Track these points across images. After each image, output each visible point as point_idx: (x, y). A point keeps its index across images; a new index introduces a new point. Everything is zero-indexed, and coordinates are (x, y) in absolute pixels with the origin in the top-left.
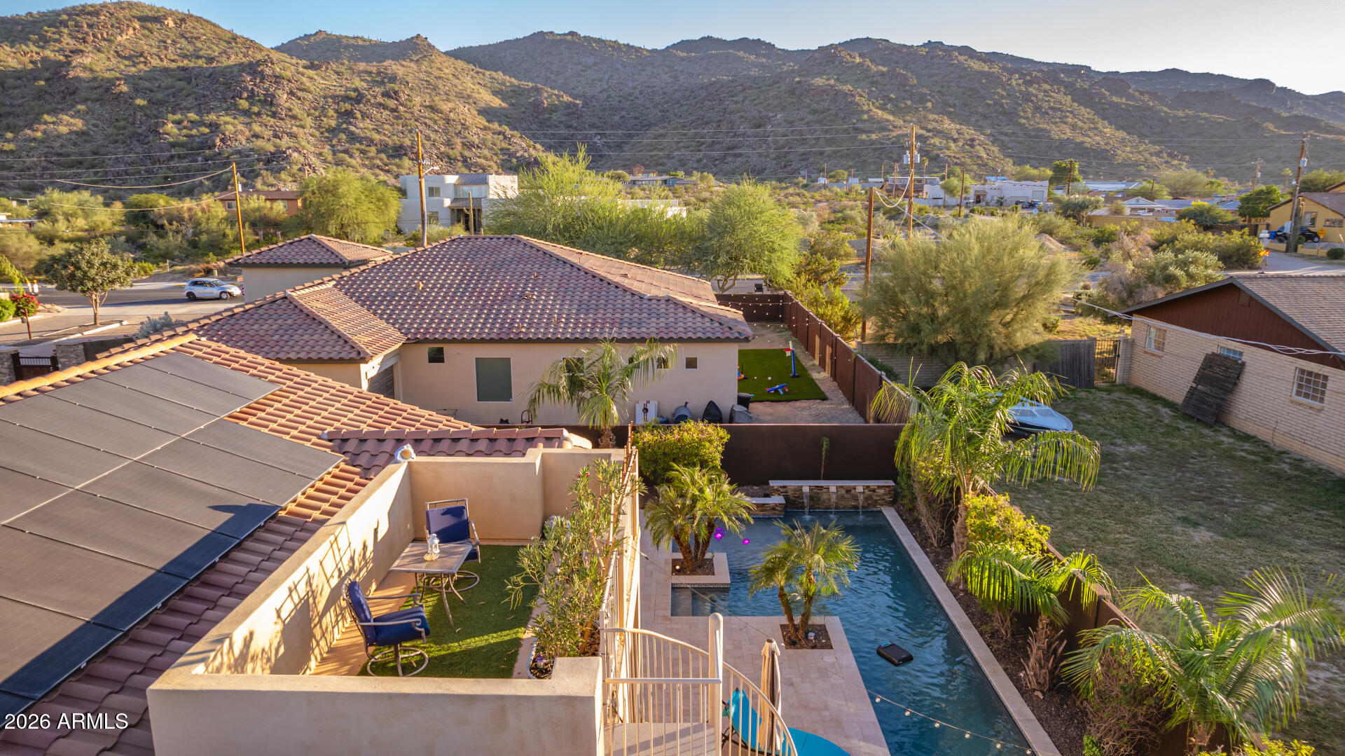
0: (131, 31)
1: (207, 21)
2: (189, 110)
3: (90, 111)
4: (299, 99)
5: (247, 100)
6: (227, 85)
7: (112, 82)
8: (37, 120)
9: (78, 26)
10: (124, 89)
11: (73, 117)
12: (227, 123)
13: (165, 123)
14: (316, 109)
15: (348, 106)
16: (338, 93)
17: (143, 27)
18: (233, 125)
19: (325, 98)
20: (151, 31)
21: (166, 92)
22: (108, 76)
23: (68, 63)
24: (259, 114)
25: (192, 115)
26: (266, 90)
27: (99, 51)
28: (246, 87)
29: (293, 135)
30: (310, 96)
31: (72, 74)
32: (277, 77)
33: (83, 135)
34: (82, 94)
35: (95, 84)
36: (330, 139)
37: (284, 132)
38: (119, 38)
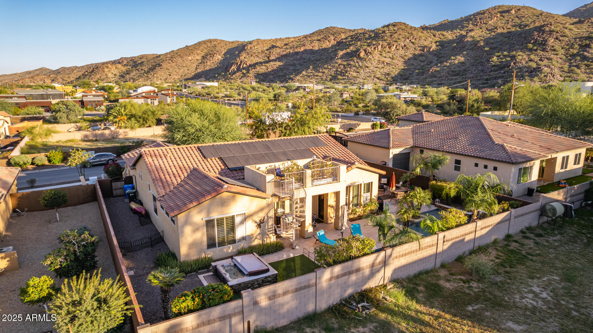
0: (496, 18)
4: (560, 41)
5: (532, 44)
6: (525, 38)
7: (478, 42)
8: (450, 59)
9: (476, 20)
10: (482, 44)
11: (461, 57)
12: (519, 55)
13: (493, 57)
14: (567, 45)
15: (588, 42)
16: (584, 35)
17: (501, 16)
18: (522, 56)
19: (575, 39)
20: (504, 17)
21: (499, 44)
22: (478, 39)
23: (466, 36)
24: (536, 50)
25: (505, 53)
26: (544, 38)
27: (481, 28)
28: (534, 38)
29: (550, 59)
30: (567, 39)
31: (466, 40)
32: (552, 31)
33: (462, 63)
34: (467, 47)
35: (472, 43)
36: (570, 60)
37: (546, 58)
38: (490, 22)
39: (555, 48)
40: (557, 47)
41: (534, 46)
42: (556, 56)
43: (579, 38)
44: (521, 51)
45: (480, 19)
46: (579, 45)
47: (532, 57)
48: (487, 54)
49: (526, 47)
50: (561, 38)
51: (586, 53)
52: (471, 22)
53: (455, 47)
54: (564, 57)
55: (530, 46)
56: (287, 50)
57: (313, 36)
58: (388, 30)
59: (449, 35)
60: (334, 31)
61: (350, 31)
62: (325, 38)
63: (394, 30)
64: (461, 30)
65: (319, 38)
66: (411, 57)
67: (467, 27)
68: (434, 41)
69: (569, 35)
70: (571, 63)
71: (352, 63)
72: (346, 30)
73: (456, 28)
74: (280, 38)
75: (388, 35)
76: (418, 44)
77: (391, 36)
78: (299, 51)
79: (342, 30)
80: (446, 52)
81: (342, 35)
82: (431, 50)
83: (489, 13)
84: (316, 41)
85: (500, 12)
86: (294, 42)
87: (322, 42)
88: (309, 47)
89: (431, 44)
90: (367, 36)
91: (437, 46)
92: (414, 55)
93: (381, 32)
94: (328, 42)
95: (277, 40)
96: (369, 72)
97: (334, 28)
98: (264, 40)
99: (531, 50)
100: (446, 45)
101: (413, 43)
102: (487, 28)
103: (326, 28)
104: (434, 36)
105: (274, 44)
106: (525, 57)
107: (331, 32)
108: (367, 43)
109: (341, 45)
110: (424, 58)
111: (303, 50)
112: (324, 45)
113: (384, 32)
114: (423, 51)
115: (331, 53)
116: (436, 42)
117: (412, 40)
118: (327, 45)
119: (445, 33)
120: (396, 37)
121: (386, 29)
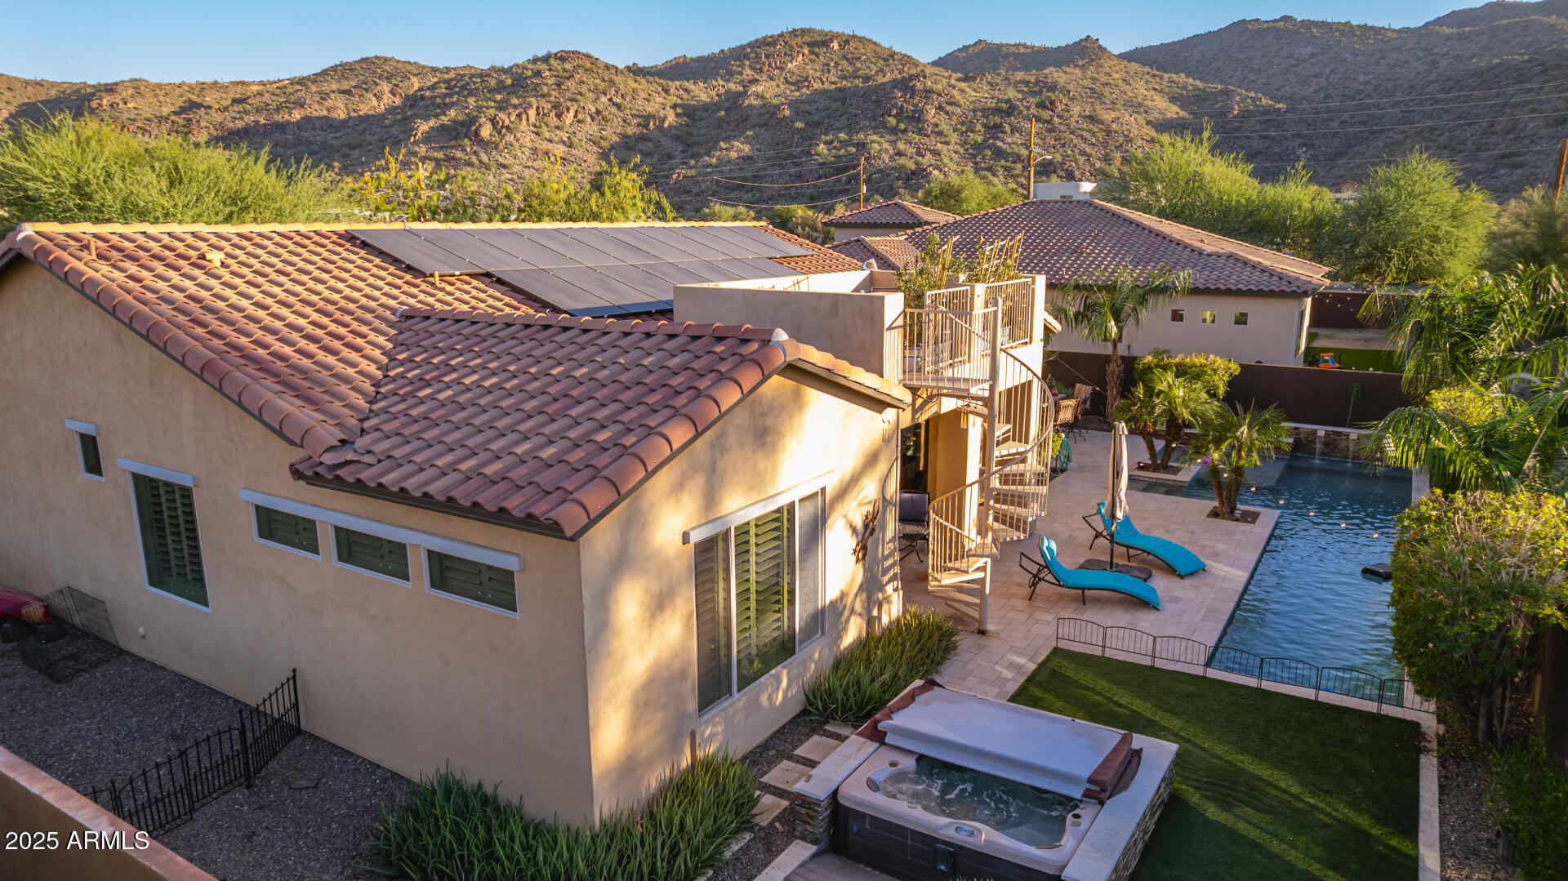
0: (801, 57)
1: (869, 41)
2: (840, 130)
3: (756, 137)
4: (947, 114)
5: (895, 116)
6: (878, 103)
7: (777, 107)
8: (715, 147)
9: (758, 57)
10: (787, 113)
11: (743, 143)
12: (873, 142)
13: (817, 145)
14: (963, 124)
15: (997, 119)
16: (989, 105)
17: (811, 52)
18: (879, 143)
19: (974, 111)
20: (817, 56)
21: (823, 114)
22: (775, 101)
23: (746, 92)
24: (905, 131)
25: (842, 136)
26: (916, 105)
27: (772, 79)
28: (896, 104)
29: (936, 153)
30: (959, 110)
31: (747, 102)
32: (927, 91)
33: (748, 159)
34: (753, 120)
35: (764, 111)
36: (974, 156)
37: (927, 149)
38: (790, 65)
39: (940, 128)
40: (943, 127)
41: (899, 121)
42: (945, 147)
43: (980, 110)
44: (875, 133)
45: (767, 56)
46: (984, 126)
47: (901, 146)
48: (802, 138)
49: (884, 124)
50: (948, 108)
51: (999, 144)
52: (747, 63)
53: (721, 119)
54: (962, 150)
55: (892, 121)
56: (246, 118)
57: (326, 81)
58: (550, 70)
59: (701, 93)
60: (387, 68)
61: (435, 70)
62: (365, 87)
63: (564, 70)
64: (728, 81)
65: (346, 86)
66: (616, 143)
67: (741, 73)
68: (669, 104)
69: (962, 102)
70: (976, 163)
71: (459, 154)
72: (424, 67)
73: (715, 76)
74: (216, 83)
75: (550, 82)
76: (631, 109)
77: (559, 85)
78: (289, 121)
79: (410, 68)
80: (702, 132)
81: (414, 80)
82: (666, 125)
83: (786, 43)
84: (337, 95)
85: (809, 44)
86: (267, 95)
87: (357, 98)
88: (317, 111)
89: (662, 112)
90: (493, 83)
91: (677, 115)
92: (625, 136)
93: (529, 73)
94: (374, 99)
95: (202, 87)
96: (511, 180)
97: (386, 60)
98: (159, 86)
99: (894, 131)
100: (699, 114)
101: (618, 106)
102: (786, 79)
103: (363, 60)
104: (666, 91)
105: (194, 98)
106: (886, 145)
107: (379, 71)
108: (495, 101)
109: (417, 104)
110: (650, 144)
111: (298, 117)
112: (362, 106)
113: (538, 74)
114: (646, 126)
115: (391, 126)
116: (674, 106)
117: (614, 99)
118: (370, 105)
119: (690, 85)
120: (572, 89)
121: (542, 66)
